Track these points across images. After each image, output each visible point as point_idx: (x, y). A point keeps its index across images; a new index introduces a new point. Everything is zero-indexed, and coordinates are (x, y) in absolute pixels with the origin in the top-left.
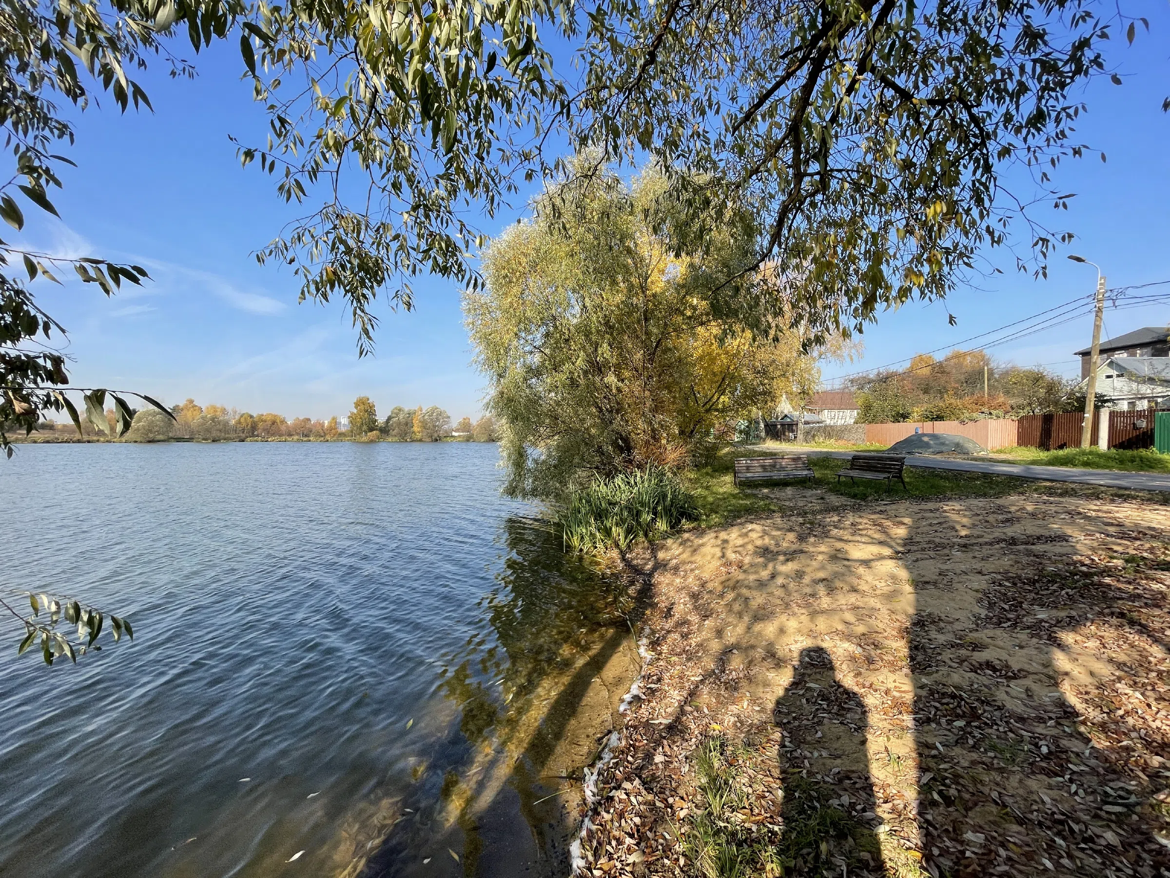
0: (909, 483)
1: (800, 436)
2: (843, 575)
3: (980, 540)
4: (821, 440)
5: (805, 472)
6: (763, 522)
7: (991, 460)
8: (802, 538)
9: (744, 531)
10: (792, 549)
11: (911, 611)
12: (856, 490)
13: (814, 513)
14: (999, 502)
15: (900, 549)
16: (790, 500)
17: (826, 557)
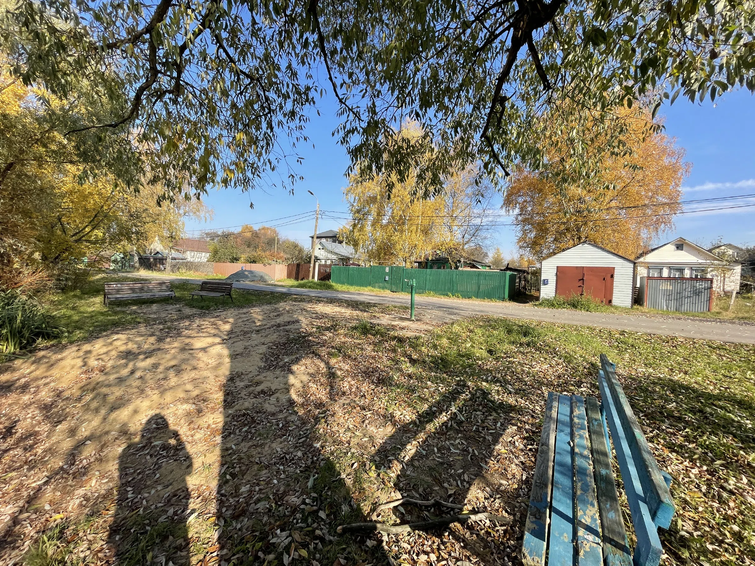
0: (235, 298)
1: (168, 268)
2: (188, 360)
3: (266, 327)
4: (184, 271)
5: (169, 293)
6: (128, 332)
7: (275, 285)
8: (160, 340)
9: (109, 341)
10: (152, 349)
11: (227, 373)
12: (202, 304)
13: (172, 321)
14: (276, 306)
15: (226, 337)
16: (155, 313)
17: (177, 350)
